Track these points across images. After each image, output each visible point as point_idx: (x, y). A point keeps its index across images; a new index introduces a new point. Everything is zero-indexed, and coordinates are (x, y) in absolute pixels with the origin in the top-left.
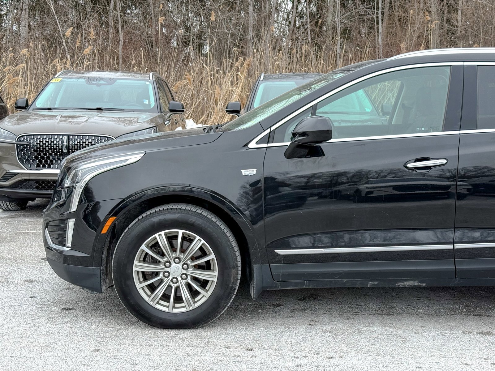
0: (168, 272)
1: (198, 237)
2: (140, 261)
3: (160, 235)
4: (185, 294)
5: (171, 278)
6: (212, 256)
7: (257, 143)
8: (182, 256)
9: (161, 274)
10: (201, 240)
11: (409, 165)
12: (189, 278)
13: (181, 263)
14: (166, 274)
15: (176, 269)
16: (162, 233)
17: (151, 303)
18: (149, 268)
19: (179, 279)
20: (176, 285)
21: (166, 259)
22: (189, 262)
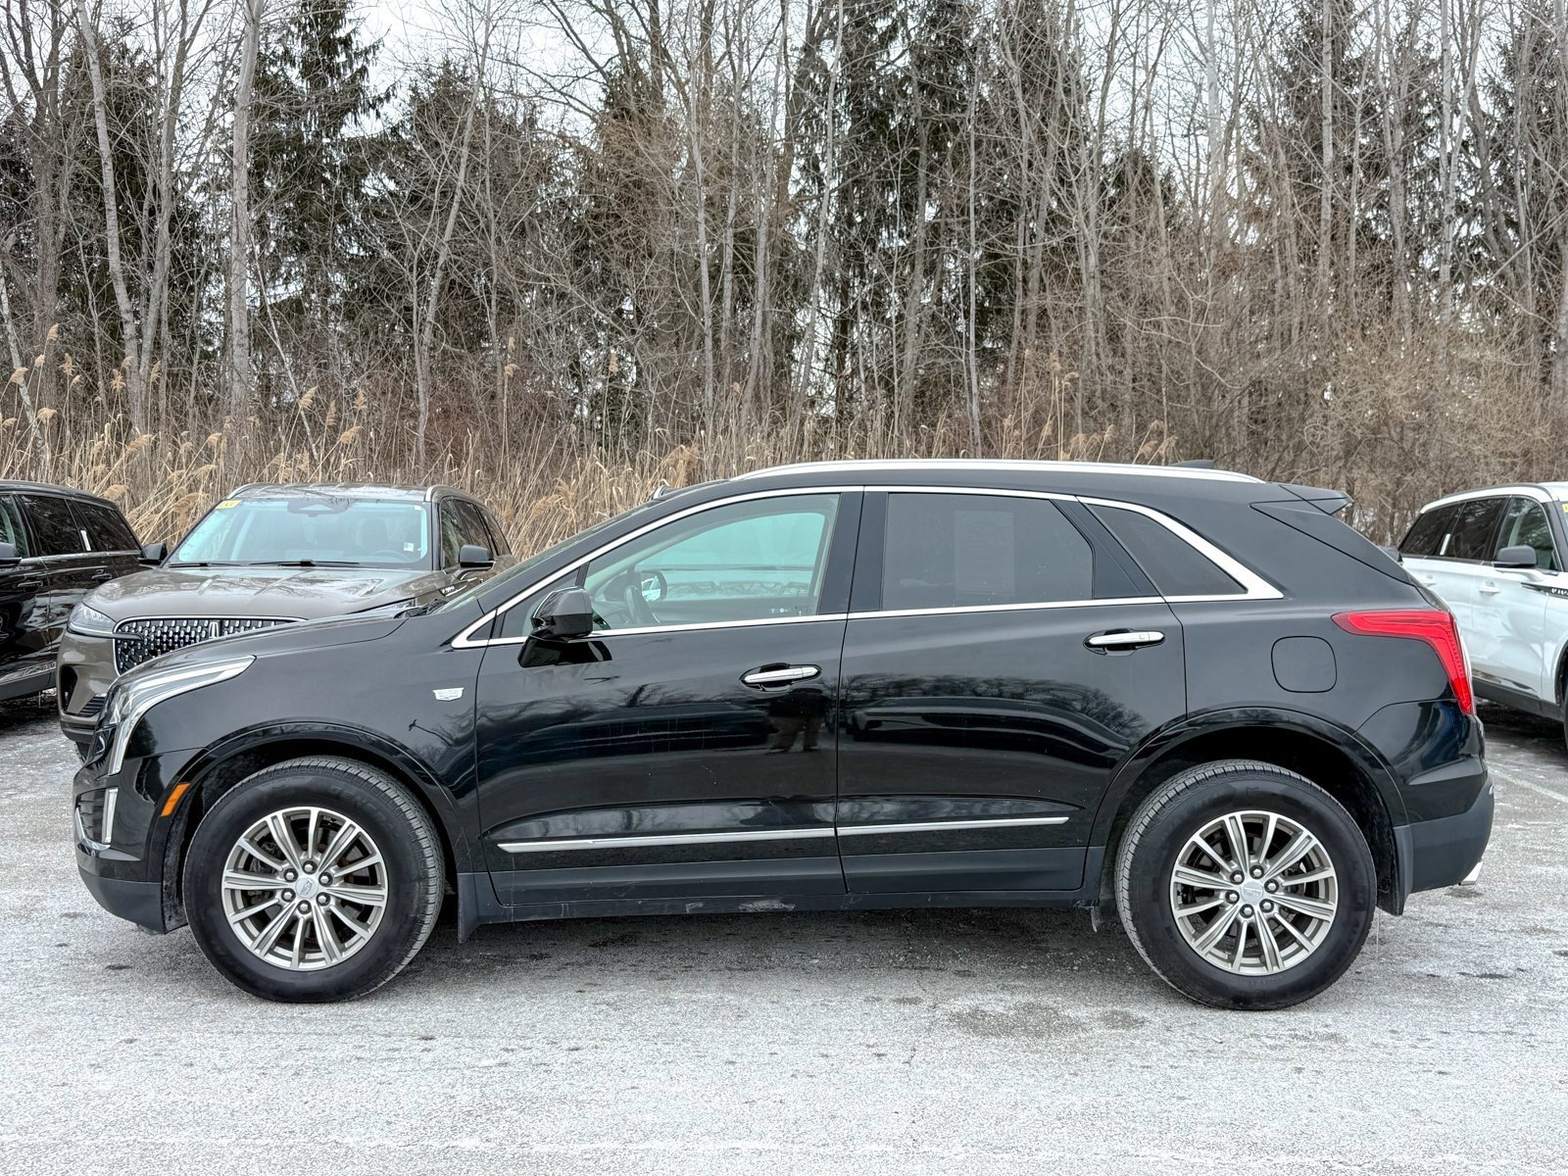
0: (291, 891)
1: (349, 822)
2: (236, 870)
3: (275, 817)
4: (324, 934)
5: (297, 901)
6: (377, 858)
7: (469, 638)
8: (318, 859)
9: (278, 895)
10: (354, 828)
11: (749, 679)
12: (333, 902)
13: (318, 873)
14: (288, 894)
15: (308, 884)
16: (279, 814)
17: (257, 952)
18: (255, 883)
19: (313, 903)
20: (306, 916)
21: (286, 866)
22: (332, 871)
